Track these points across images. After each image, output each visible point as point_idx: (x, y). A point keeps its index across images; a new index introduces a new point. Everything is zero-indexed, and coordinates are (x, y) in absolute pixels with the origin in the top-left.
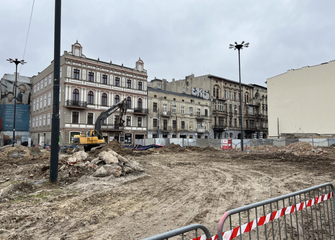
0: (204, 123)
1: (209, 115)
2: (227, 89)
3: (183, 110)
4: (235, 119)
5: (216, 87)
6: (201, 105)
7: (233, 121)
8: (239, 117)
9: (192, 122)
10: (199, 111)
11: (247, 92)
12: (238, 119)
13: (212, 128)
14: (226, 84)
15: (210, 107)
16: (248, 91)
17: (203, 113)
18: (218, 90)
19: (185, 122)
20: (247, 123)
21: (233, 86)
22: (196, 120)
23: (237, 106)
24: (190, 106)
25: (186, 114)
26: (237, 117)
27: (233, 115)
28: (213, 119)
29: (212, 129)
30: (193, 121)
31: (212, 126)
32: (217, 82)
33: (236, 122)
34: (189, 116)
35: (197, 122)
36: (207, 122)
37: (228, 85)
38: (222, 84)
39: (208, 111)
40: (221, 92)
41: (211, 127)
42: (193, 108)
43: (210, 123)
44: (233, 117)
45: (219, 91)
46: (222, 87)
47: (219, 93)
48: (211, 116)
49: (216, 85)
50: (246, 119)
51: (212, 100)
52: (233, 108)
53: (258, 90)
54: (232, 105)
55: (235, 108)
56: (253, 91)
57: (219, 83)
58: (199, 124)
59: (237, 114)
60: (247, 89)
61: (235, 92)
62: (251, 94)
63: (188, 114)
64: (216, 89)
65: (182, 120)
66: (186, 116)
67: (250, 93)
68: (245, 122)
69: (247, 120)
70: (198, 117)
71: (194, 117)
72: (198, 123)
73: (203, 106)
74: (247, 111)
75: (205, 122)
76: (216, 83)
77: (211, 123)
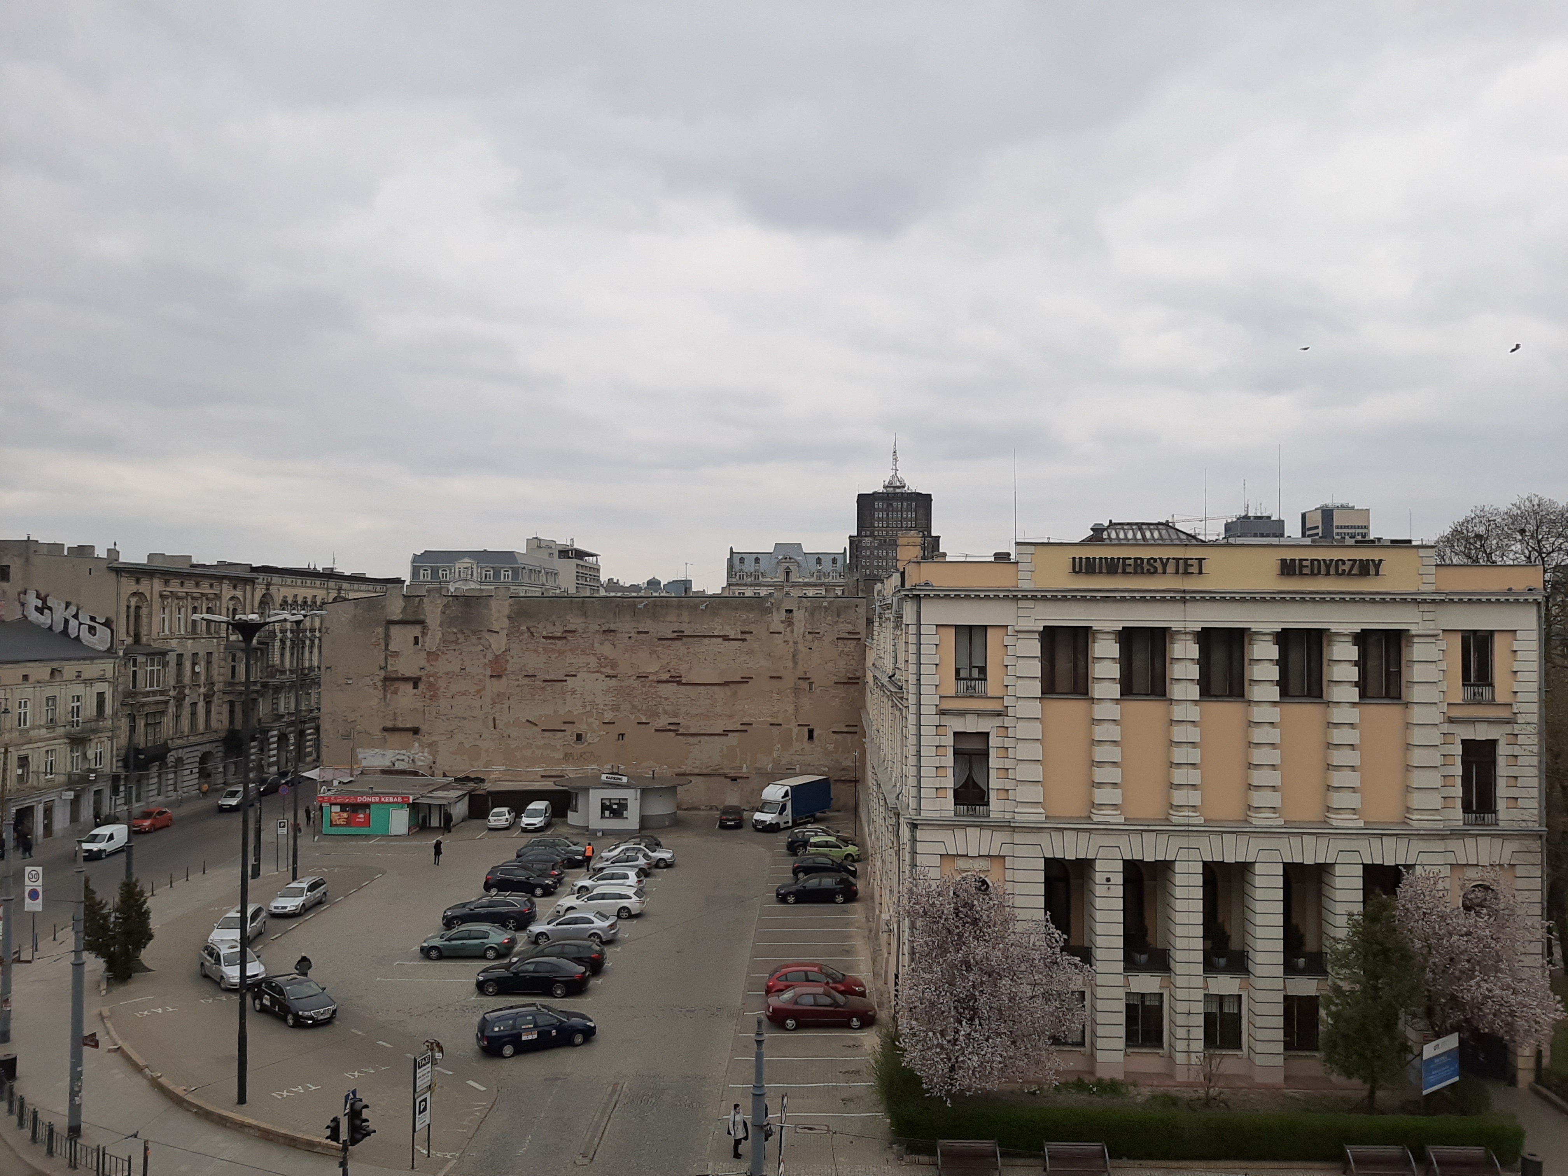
0: (93, 744)
1: (108, 710)
2: (169, 600)
3: (25, 713)
4: (194, 705)
5: (133, 602)
6: (85, 682)
7: (186, 711)
8: (204, 695)
9: (52, 751)
10: (76, 704)
11: (232, 598)
12: (201, 705)
13: (118, 756)
14: (167, 583)
15: (114, 684)
16: (239, 593)
17: (89, 709)
18: (138, 608)
19: (30, 759)
20: (232, 712)
21: (189, 587)
22: (66, 741)
23: (201, 654)
24: (49, 691)
25: (33, 728)
26: (199, 695)
27: (187, 691)
28: (124, 723)
29: (117, 761)
30: (57, 747)
31: (117, 749)
32: (138, 581)
33: (194, 714)
34: (43, 731)
35: (69, 749)
36: (102, 739)
37: (174, 586)
38: (158, 585)
39: (107, 695)
40: (150, 614)
41: (115, 752)
42: (58, 698)
43: (111, 739)
44: (187, 698)
45: (144, 611)
46: (156, 596)
47: (144, 620)
48: (115, 714)
49: (134, 594)
50: (228, 698)
51: (121, 653)
52: (188, 665)
53: (268, 585)
54: (185, 656)
55: (194, 664)
56: (253, 590)
57: (144, 587)
58: (77, 752)
59: (199, 686)
60: (235, 588)
61: (196, 605)
62: (248, 602)
63: (40, 727)
64: (132, 609)
65: (22, 753)
66: (33, 733)
67: (245, 599)
68: (226, 708)
69: (232, 704)
70: (73, 727)
71: (61, 731)
72: (72, 751)
73: (89, 682)
74: (234, 667)
75: (96, 740)
76: (134, 588)
77: (115, 740)
